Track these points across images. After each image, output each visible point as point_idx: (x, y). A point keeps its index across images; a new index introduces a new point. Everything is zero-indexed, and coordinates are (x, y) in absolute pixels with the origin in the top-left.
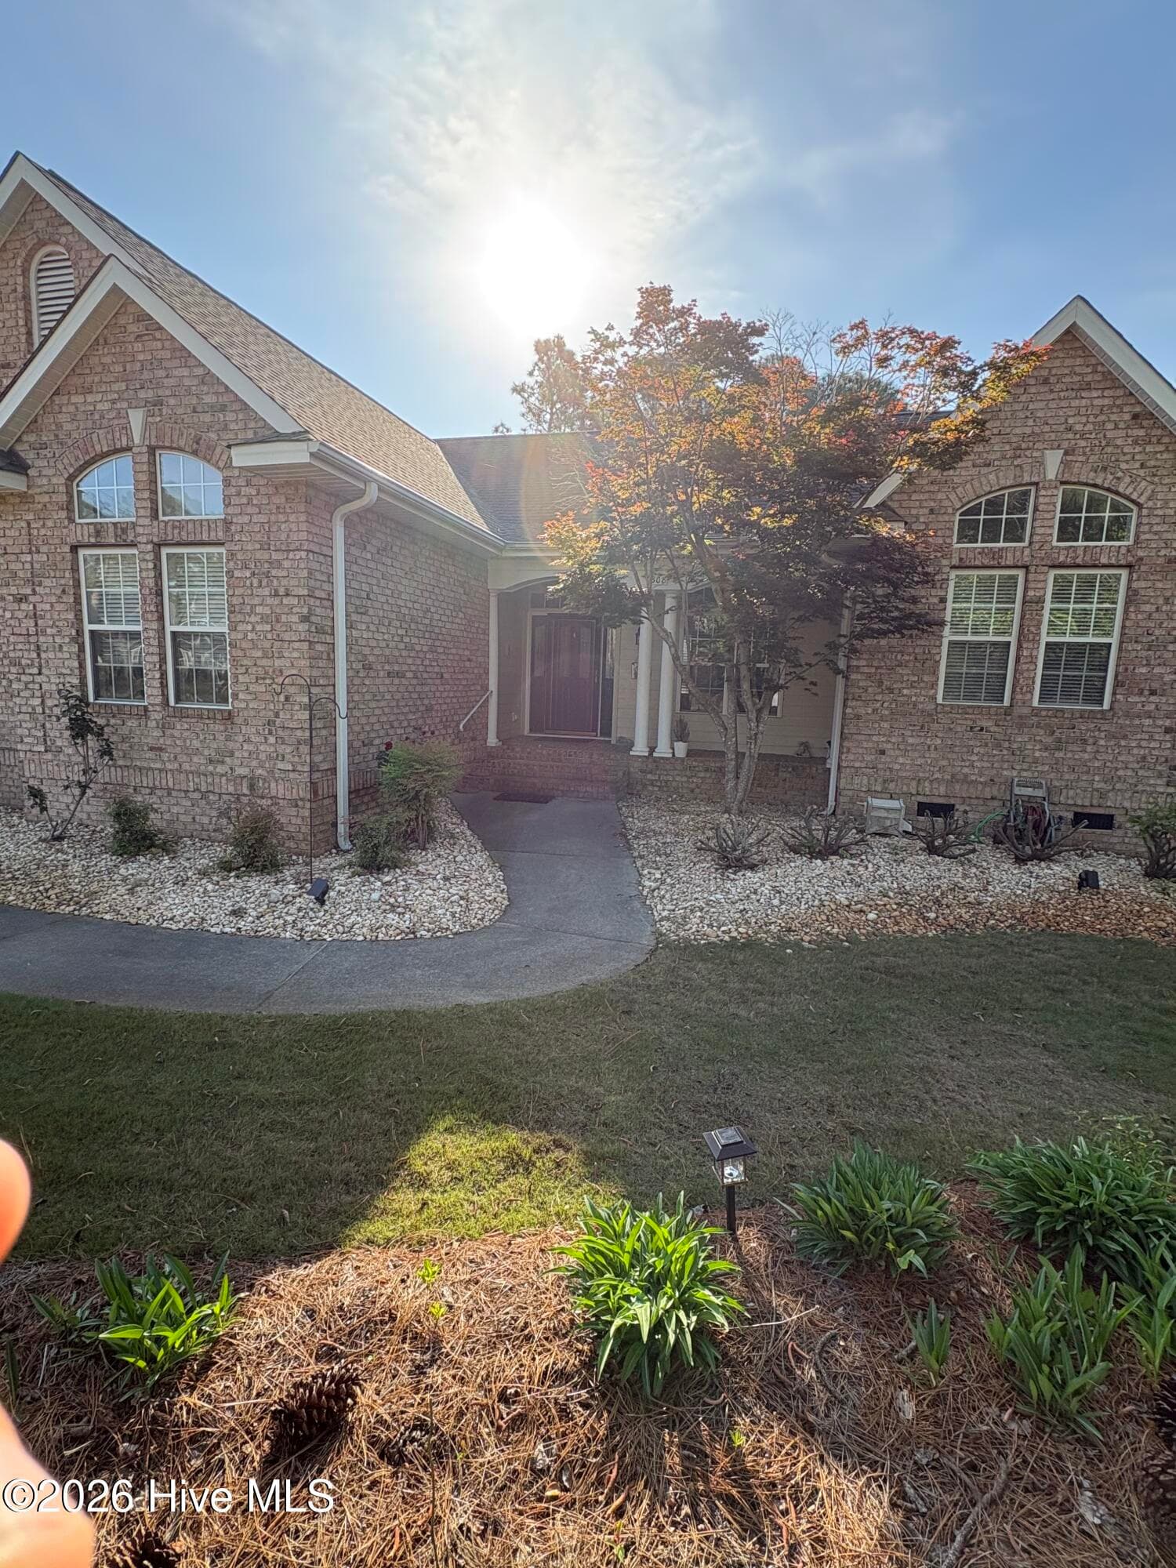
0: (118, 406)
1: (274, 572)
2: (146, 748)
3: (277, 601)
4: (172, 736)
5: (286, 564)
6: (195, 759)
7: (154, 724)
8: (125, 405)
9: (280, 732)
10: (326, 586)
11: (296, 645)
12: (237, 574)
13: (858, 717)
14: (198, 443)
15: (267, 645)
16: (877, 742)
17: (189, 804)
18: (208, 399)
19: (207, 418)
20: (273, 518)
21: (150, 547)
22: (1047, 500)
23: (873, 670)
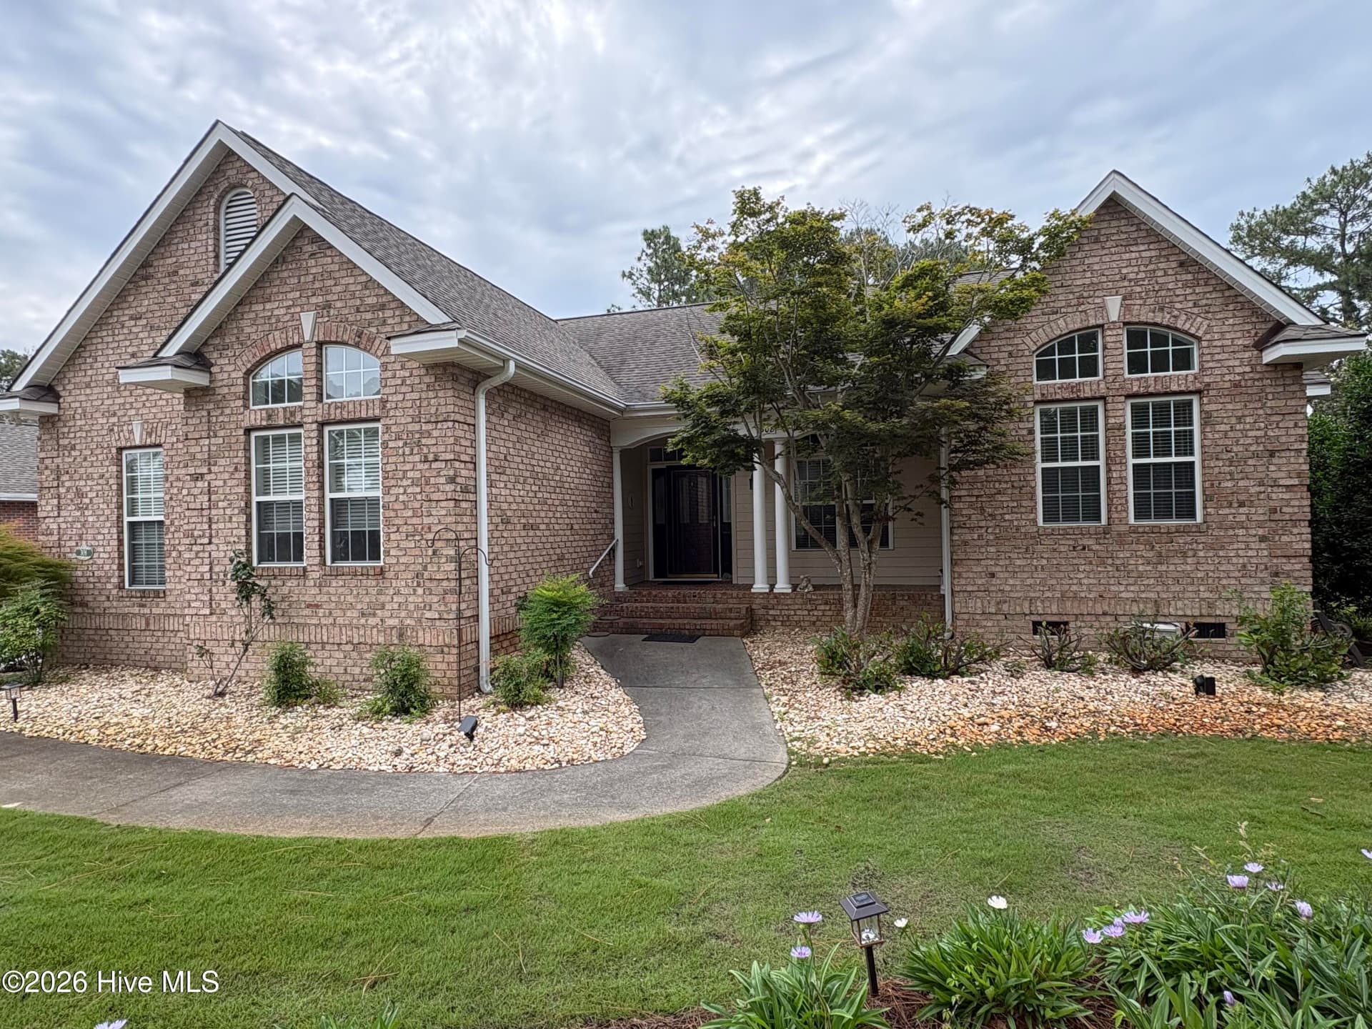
0: (292, 311)
1: (424, 441)
2: (303, 606)
3: (427, 466)
4: (329, 593)
5: (435, 433)
6: (349, 613)
7: (312, 583)
8: (298, 309)
9: (428, 584)
10: (470, 451)
11: (443, 504)
12: (391, 444)
13: (965, 543)
14: (359, 337)
15: (417, 505)
16: (987, 566)
17: (342, 656)
18: (370, 301)
19: (369, 316)
20: (424, 395)
21: (314, 426)
22: (1113, 339)
23: (974, 499)
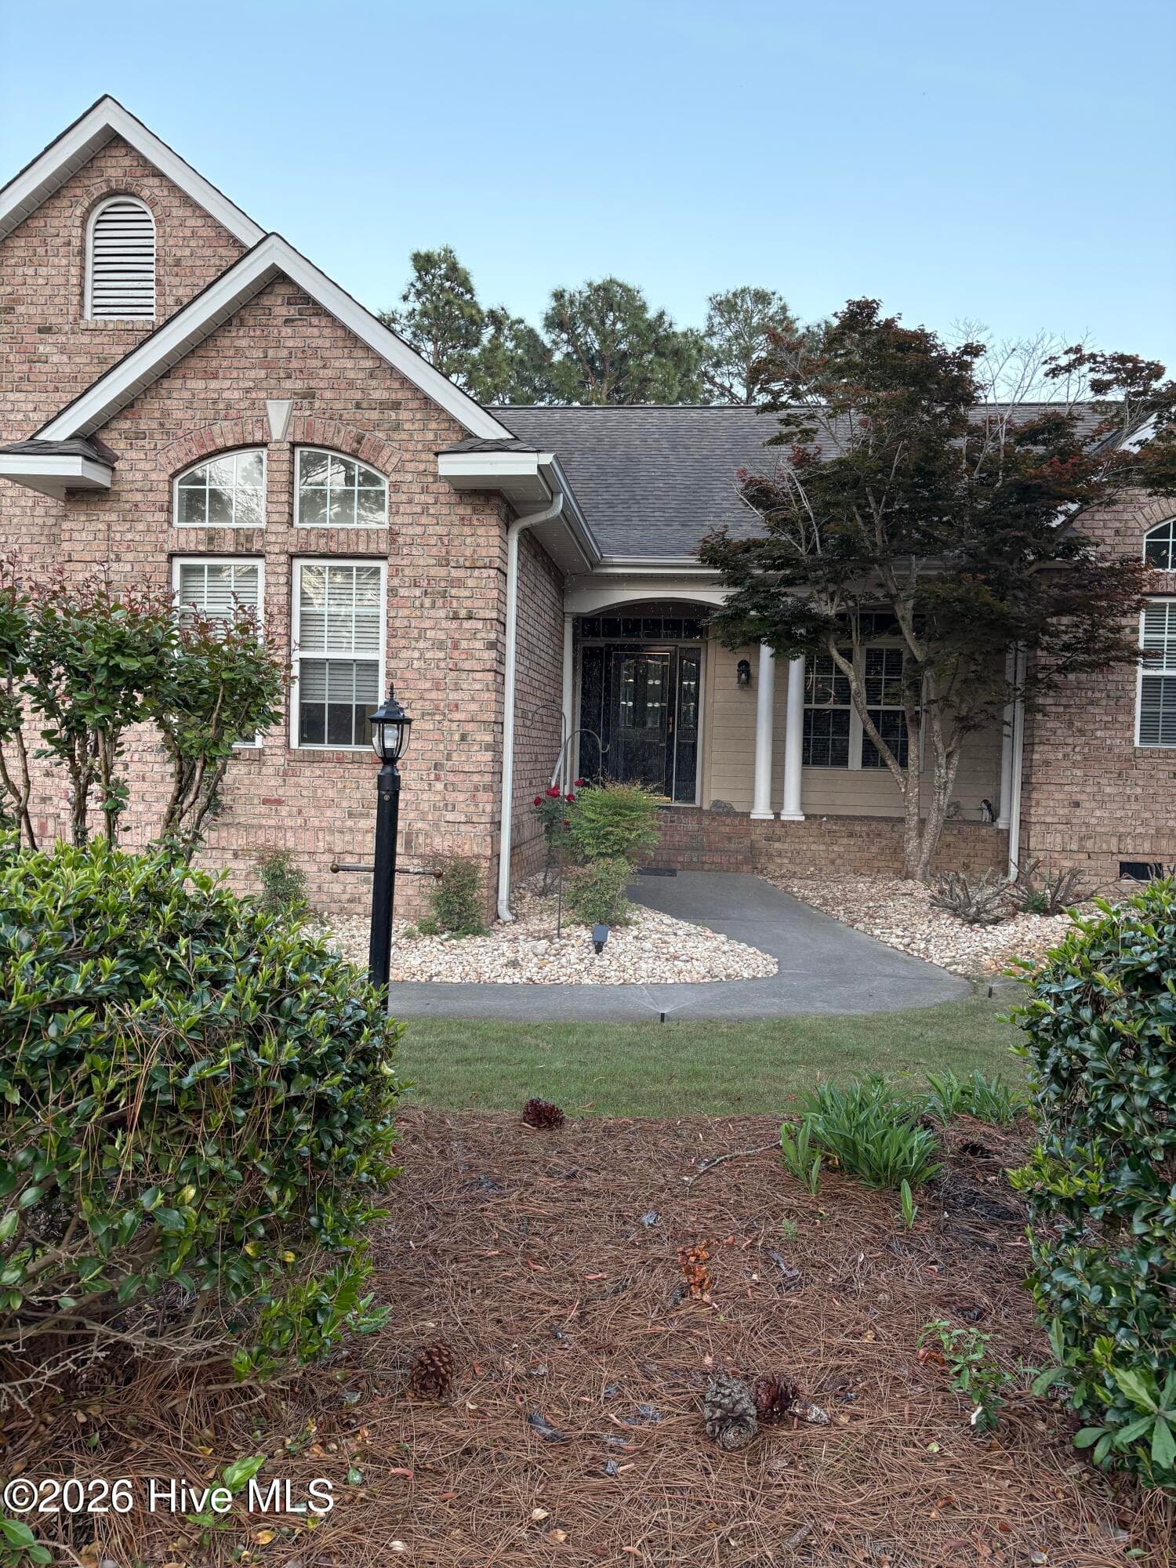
0: (253, 395)
1: (454, 592)
2: (256, 801)
3: (455, 624)
4: (297, 785)
5: (470, 583)
6: (329, 813)
7: (271, 770)
8: (263, 395)
9: (451, 777)
10: (504, 609)
11: (478, 676)
12: (403, 592)
14: (359, 442)
15: (439, 674)
17: (315, 868)
18: (376, 395)
19: (374, 415)
20: (455, 531)
21: (280, 558)
